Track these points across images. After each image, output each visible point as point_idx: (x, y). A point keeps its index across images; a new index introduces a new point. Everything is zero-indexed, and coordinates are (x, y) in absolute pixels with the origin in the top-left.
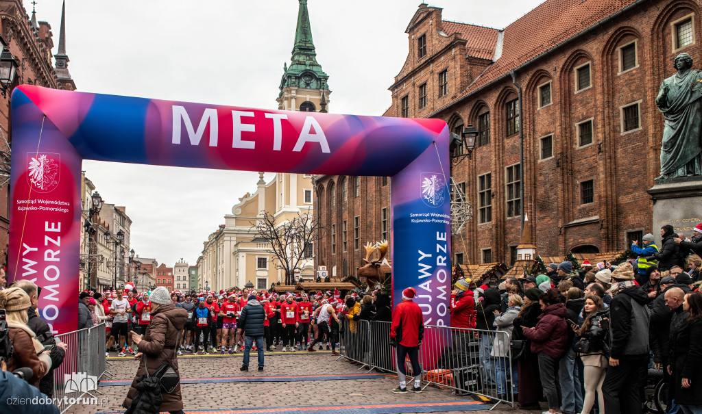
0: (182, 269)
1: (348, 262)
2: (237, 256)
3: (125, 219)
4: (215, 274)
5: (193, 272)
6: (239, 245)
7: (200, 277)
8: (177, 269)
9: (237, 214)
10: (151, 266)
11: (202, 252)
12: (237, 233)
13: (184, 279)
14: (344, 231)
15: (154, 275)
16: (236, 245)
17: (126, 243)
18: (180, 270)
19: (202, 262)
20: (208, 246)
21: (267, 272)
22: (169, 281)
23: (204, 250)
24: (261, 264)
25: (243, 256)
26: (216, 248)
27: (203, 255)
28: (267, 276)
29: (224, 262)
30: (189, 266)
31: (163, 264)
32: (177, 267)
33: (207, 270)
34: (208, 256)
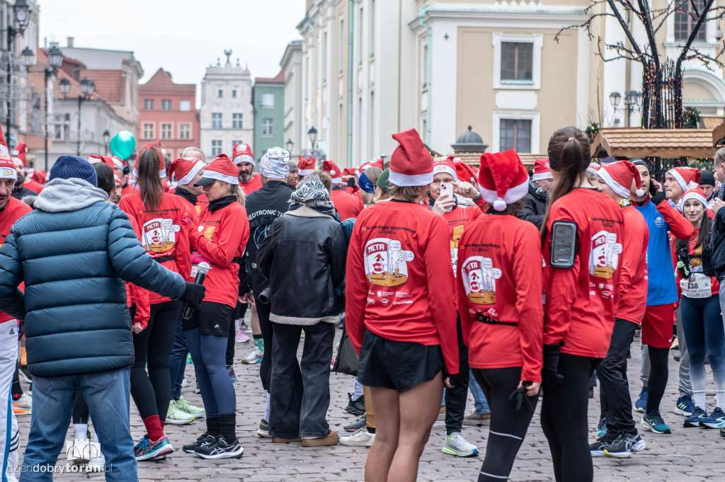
0: (228, 90)
2: (423, 37)
4: (345, 105)
5: (268, 100)
7: (291, 117)
8: (212, 89)
10: (119, 77)
11: (300, 26)
13: (237, 126)
15: (129, 108)
18: (220, 92)
19: (300, 64)
20: (321, 4)
21: (533, 93)
22: (185, 130)
23: (306, 19)
24: (514, 63)
25: (446, 37)
26: (346, 10)
27: (301, 38)
28: (535, 110)
29: (377, 57)
30: (253, 78)
31: (161, 70)
32: (213, 83)
33: (317, 88)
34: (320, 40)
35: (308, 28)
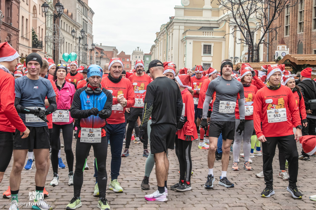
0: (138, 56)
1: (304, 44)
2: (184, 43)
3: (88, 10)
5: (147, 59)
6: (187, 33)
8: (134, 56)
9: (185, 5)
10: (112, 53)
11: (155, 41)
12: (186, 22)
14: (299, 10)
16: (184, 33)
17: (88, 31)
18: (136, 57)
19: (155, 50)
20: (160, 36)
21: (211, 57)
22: (128, 66)
23: (157, 39)
24: (206, 50)
25: (190, 43)
26: (166, 37)
27: (155, 44)
28: (211, 61)
29: (173, 48)
30: (144, 54)
31: (122, 51)
32: (134, 55)
33: (159, 56)
34: (160, 44)
35: (157, 41)
